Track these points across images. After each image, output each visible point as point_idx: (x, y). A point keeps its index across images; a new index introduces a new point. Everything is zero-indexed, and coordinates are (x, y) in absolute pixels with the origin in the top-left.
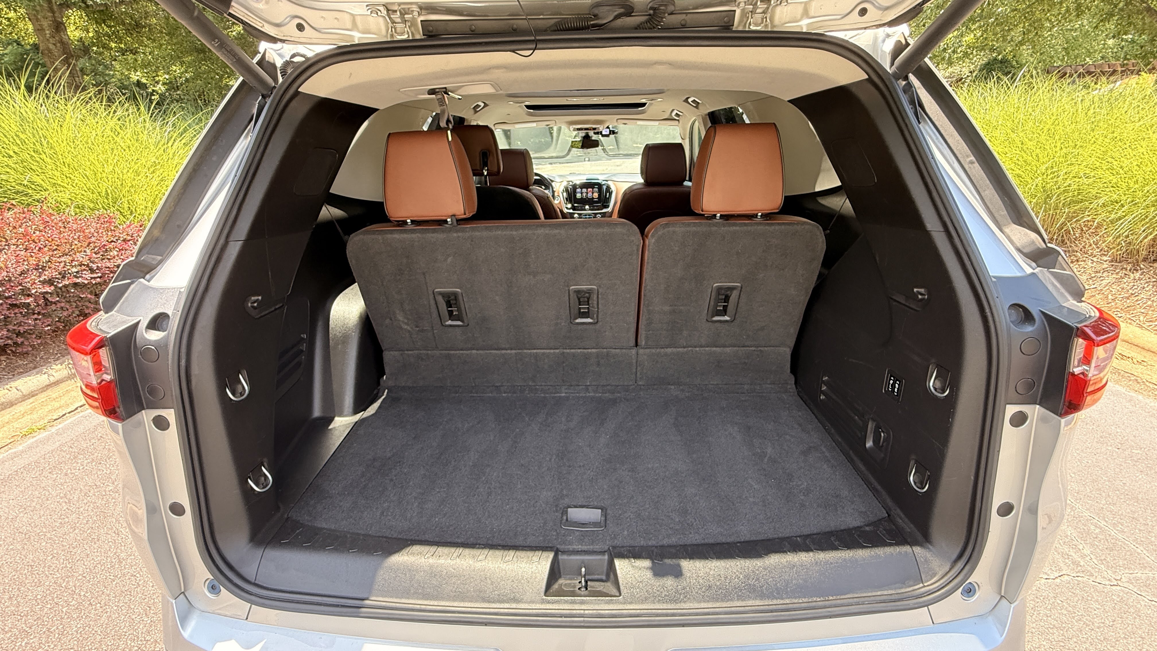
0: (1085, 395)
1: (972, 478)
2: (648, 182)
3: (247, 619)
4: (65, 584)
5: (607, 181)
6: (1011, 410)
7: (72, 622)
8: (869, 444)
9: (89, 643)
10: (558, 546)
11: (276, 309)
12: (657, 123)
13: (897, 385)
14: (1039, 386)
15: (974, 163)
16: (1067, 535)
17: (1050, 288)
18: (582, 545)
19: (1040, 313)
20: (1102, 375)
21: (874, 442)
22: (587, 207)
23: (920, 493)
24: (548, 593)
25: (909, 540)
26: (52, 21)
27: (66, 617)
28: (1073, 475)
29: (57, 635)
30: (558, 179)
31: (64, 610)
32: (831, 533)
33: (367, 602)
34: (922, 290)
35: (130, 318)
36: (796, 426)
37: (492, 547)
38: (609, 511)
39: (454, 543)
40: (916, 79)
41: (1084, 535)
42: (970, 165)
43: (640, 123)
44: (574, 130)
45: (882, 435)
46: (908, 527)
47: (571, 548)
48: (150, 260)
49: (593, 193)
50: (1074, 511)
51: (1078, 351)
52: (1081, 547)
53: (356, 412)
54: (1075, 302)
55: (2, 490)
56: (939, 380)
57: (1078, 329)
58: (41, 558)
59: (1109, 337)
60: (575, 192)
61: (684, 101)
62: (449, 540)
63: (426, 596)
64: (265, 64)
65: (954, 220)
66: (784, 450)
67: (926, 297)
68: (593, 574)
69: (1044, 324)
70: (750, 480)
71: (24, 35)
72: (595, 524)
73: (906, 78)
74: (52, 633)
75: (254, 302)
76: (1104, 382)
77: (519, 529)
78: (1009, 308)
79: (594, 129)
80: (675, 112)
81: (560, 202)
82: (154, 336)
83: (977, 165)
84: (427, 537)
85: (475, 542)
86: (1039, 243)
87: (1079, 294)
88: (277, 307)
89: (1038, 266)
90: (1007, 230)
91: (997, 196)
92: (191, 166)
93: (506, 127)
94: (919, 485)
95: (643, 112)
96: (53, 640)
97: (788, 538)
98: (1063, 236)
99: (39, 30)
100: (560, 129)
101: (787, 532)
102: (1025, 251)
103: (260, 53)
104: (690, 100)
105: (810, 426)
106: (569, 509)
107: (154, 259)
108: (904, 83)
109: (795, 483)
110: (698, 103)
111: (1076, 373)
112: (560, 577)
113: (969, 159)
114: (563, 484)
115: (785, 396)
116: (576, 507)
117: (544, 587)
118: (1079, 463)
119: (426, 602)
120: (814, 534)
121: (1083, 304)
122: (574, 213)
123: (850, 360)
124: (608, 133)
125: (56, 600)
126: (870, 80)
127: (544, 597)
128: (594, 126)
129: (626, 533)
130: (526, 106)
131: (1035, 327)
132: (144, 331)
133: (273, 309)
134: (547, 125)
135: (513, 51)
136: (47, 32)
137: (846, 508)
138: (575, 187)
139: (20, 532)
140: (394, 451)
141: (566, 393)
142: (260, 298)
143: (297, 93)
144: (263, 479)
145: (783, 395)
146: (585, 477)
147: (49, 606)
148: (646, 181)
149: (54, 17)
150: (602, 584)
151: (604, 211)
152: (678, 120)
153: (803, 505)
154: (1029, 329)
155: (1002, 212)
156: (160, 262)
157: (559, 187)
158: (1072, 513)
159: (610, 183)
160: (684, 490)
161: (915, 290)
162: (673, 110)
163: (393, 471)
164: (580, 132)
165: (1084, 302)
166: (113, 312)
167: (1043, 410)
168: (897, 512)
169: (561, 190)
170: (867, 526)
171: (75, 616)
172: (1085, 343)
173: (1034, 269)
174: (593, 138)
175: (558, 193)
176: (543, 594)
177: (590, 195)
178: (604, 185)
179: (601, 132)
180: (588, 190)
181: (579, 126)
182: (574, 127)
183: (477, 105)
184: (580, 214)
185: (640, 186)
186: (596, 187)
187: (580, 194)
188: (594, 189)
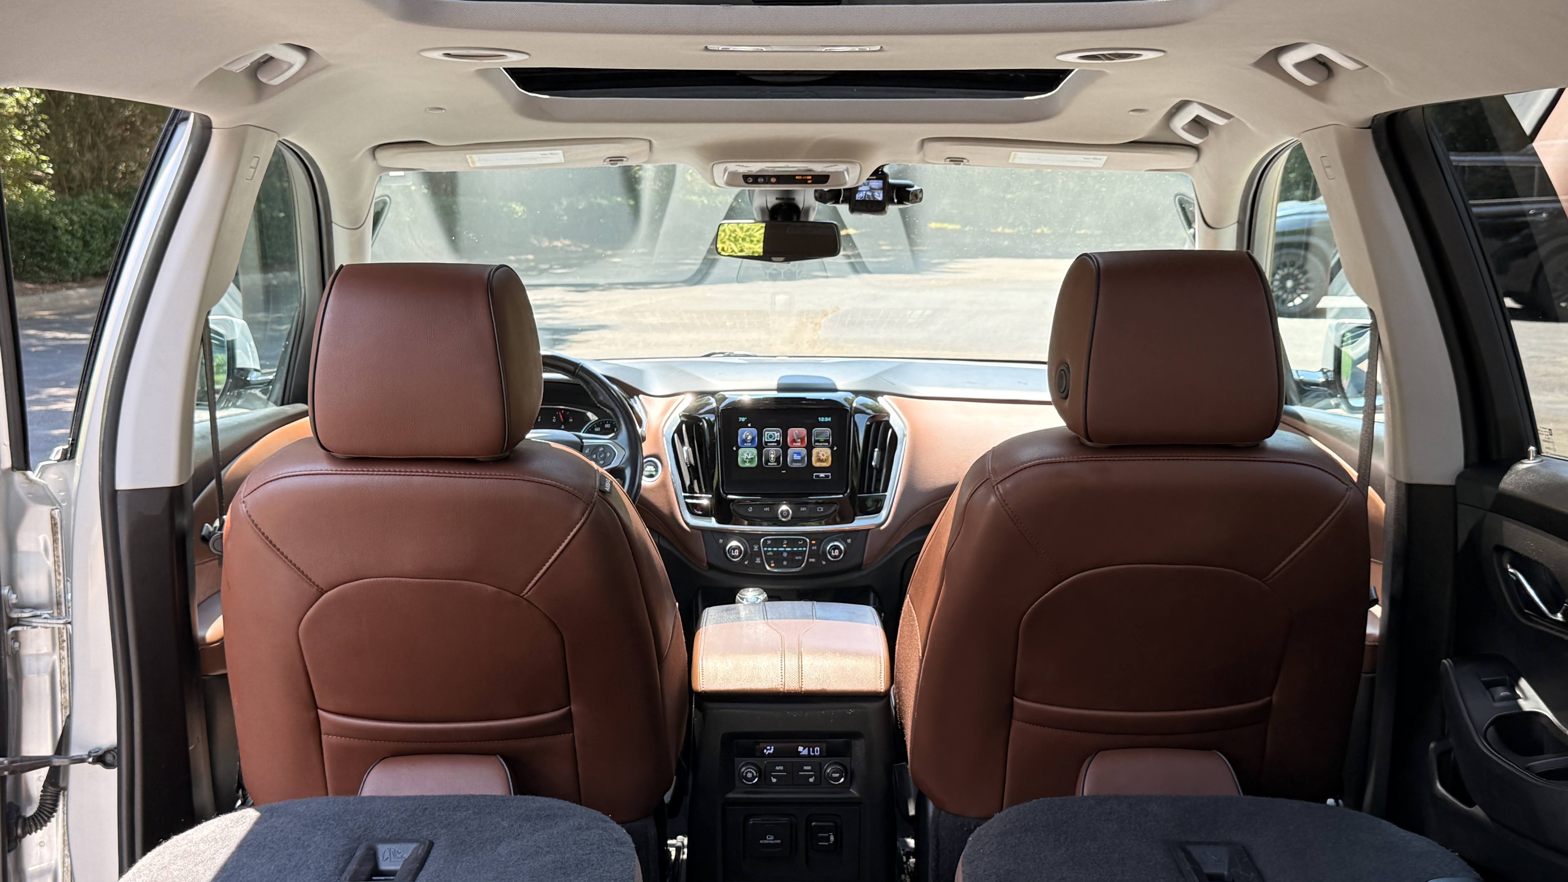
5: (874, 394)
12: (1098, 159)
22: (784, 507)
30: (655, 384)
43: (1022, 156)
44: (731, 179)
49: (810, 448)
60: (731, 444)
61: (1259, 64)
79: (823, 178)
80: (1194, 111)
81: (663, 485)
93: (442, 165)
95: (1044, 114)
100: (668, 176)
122: (728, 535)
124: (878, 197)
128: (819, 168)
130: (514, 73)
134: (614, 160)
138: (728, 418)
151: (861, 522)
152: (1196, 148)
157: (660, 420)
159: (884, 402)
162: (1183, 104)
164: (757, 189)
169: (670, 433)
174: (815, 218)
175: (658, 443)
177: (796, 453)
178: (858, 411)
179: (853, 191)
180: (790, 431)
181: (754, 167)
182: (733, 167)
183: (268, 61)
184: (750, 539)
185: (1048, 451)
186: (822, 419)
187: (755, 451)
188: (816, 430)
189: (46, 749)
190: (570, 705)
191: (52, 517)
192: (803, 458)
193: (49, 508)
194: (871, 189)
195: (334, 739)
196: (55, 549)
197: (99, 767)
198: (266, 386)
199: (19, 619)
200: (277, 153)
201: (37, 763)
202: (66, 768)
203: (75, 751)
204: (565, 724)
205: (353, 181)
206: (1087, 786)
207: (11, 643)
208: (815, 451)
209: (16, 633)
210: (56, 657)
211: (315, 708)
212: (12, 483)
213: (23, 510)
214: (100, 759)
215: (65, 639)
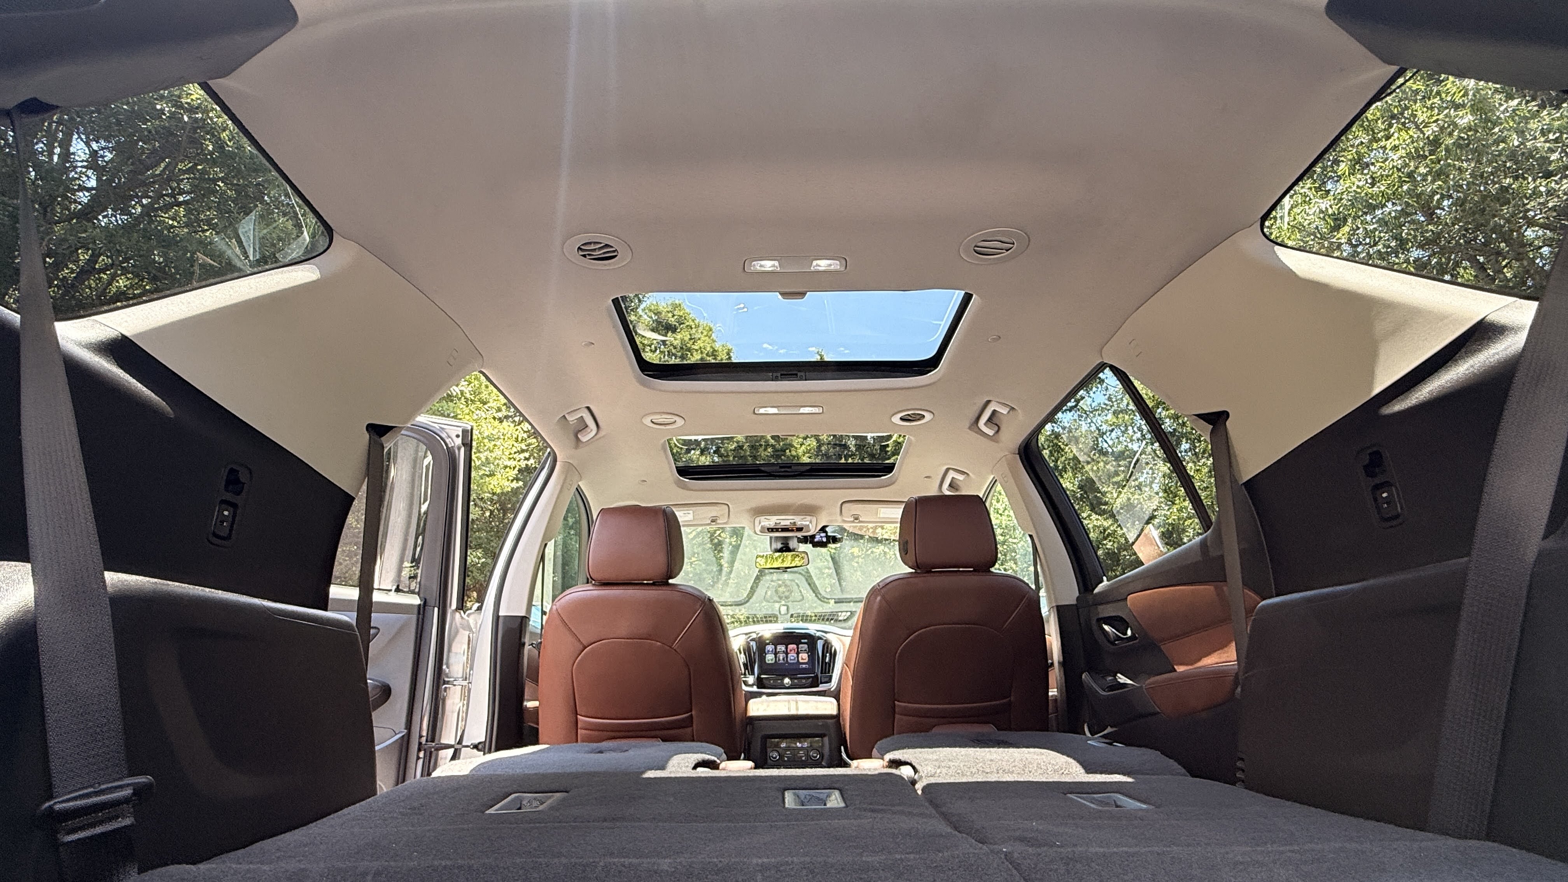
2: (918, 572)
5: (826, 632)
22: (787, 681)
43: (882, 511)
44: (762, 529)
49: (798, 653)
60: (762, 653)
61: (971, 426)
79: (800, 529)
80: (951, 475)
124: (824, 536)
128: (799, 521)
134: (713, 519)
138: (761, 644)
148: (911, 565)
151: (821, 687)
159: (831, 637)
162: (947, 471)
177: (792, 657)
178: (820, 638)
179: (813, 537)
180: (789, 646)
181: (773, 522)
182: (763, 521)
186: (803, 641)
187: (773, 656)
188: (800, 646)
189: (452, 741)
190: (691, 711)
191: (469, 637)
192: (795, 659)
193: (468, 632)
194: (821, 537)
195: (584, 732)
196: (468, 652)
197: (475, 750)
199: (448, 681)
200: (576, 495)
201: (448, 746)
202: (460, 749)
203: (464, 743)
204: (689, 721)
207: (443, 692)
208: (800, 655)
209: (446, 688)
210: (461, 704)
211: (577, 714)
212: (455, 618)
213: (457, 632)
214: (476, 747)
215: (467, 695)
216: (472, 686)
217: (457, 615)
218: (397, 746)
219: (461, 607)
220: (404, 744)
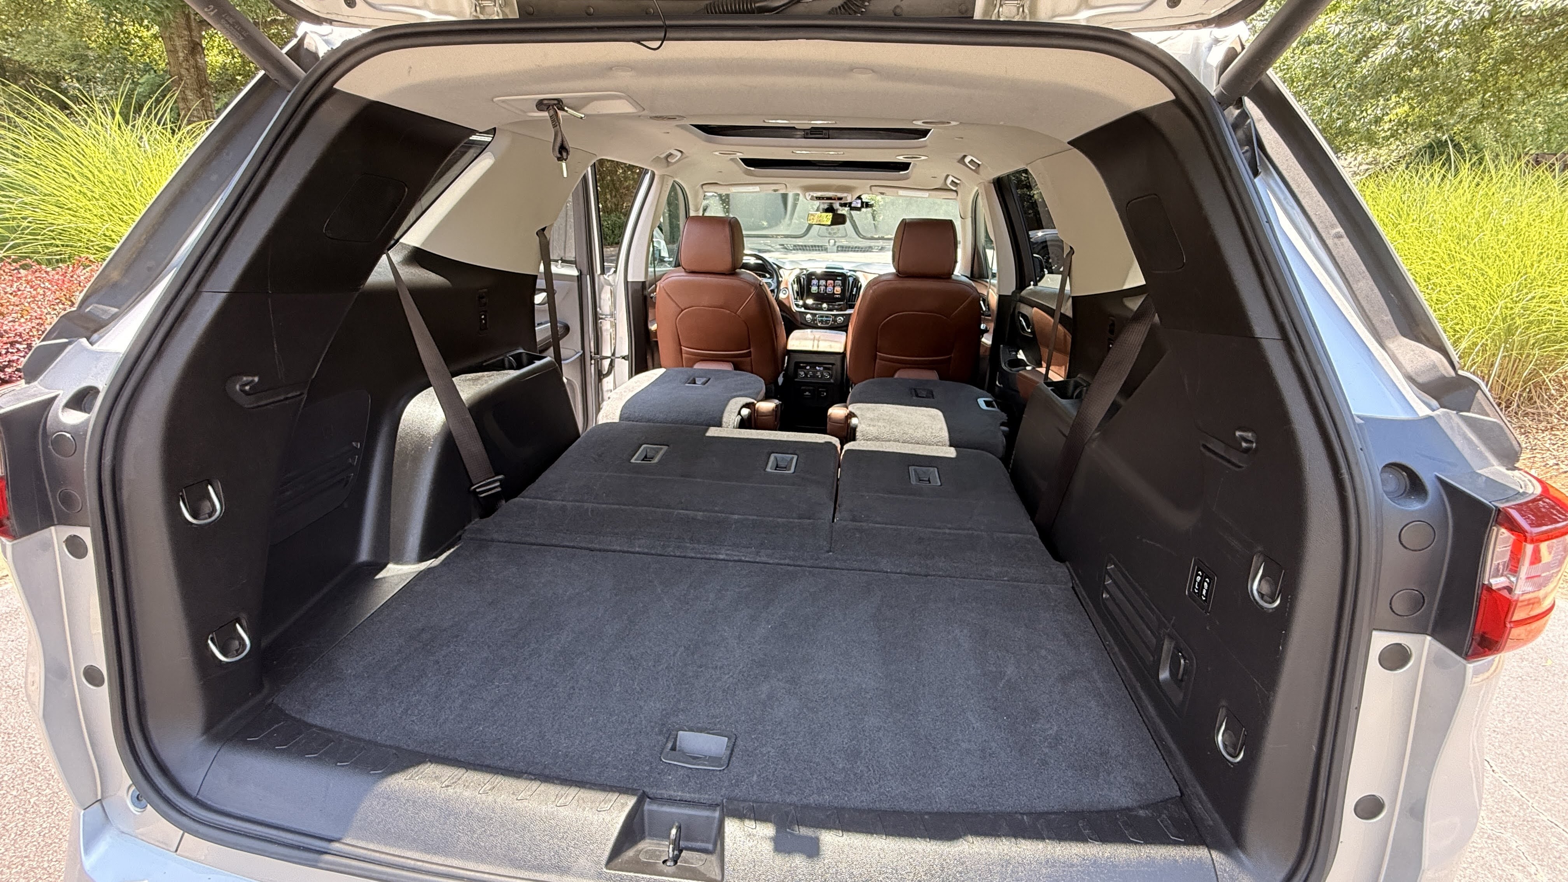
0: (1508, 625)
1: (1314, 748)
2: (901, 274)
3: (176, 851)
4: (43, 764)
5: (855, 271)
6: (1381, 641)
7: (37, 819)
8: (1164, 675)
9: (50, 852)
10: (647, 790)
11: (287, 399)
12: (926, 194)
13: (1206, 584)
14: (1431, 604)
15: (1341, 237)
16: (1511, 849)
17: (1459, 442)
18: (683, 791)
19: (1438, 484)
20: (1541, 593)
21: (1171, 671)
22: (825, 305)
23: (1232, 763)
24: (613, 864)
25: (1208, 840)
26: (188, 41)
27: (32, 810)
28: (1526, 753)
29: (13, 835)
30: (788, 266)
31: (32, 801)
32: (1079, 814)
33: (336, 846)
34: (1249, 435)
35: (47, 391)
36: (1061, 637)
37: (546, 778)
38: (740, 742)
39: (496, 768)
40: (1256, 108)
41: (1539, 851)
42: (1336, 240)
43: (901, 192)
44: (812, 198)
45: (1182, 661)
46: (1210, 817)
47: (666, 793)
48: (99, 313)
49: (834, 287)
50: (1524, 810)
51: (1498, 549)
52: (1533, 870)
53: (422, 559)
54: (1503, 469)
55: (4, 626)
56: (1268, 581)
57: (1499, 511)
58: (24, 725)
59: (1556, 529)
60: (810, 284)
61: (959, 162)
62: (487, 762)
63: (428, 849)
64: (303, 53)
65: (1297, 321)
66: (1033, 671)
67: (1254, 445)
68: (695, 840)
69: (1443, 500)
70: (969, 714)
71: (158, 58)
72: (713, 760)
73: (1240, 104)
74: (7, 831)
75: (246, 385)
76: (1546, 605)
77: (597, 756)
78: (1382, 472)
79: (840, 199)
80: (950, 179)
81: (788, 297)
82: (73, 418)
83: (1346, 240)
84: (458, 753)
85: (524, 769)
86: (1445, 369)
87: (1510, 457)
88: (290, 395)
89: (1442, 406)
90: (1391, 345)
91: (1376, 290)
92: (176, 186)
93: (723, 191)
94: (1231, 750)
95: (906, 178)
96: (7, 841)
97: (1009, 814)
98: (1530, 390)
99: (172, 52)
100: (796, 196)
101: (1007, 804)
102: (1421, 380)
103: (296, 36)
104: (967, 160)
105: (1082, 638)
106: (681, 733)
107: (105, 312)
108: (1237, 112)
109: (1039, 726)
110: (979, 165)
111: (1494, 588)
112: (642, 838)
113: (1334, 231)
114: (683, 693)
115: (1051, 589)
116: (691, 730)
117: (607, 854)
118: (1537, 735)
119: (427, 857)
120: (1051, 813)
121: (1516, 472)
122: (807, 313)
123: (1144, 540)
124: (859, 205)
125: (25, 785)
126: (1177, 102)
127: (605, 870)
128: (839, 195)
129: (755, 778)
130: (743, 160)
131: (1426, 504)
132: (60, 410)
133: (282, 397)
134: (779, 190)
135: (638, 41)
136: (181, 54)
137: (1112, 776)
138: (810, 276)
139: (8, 686)
140: (456, 619)
141: (727, 555)
142: (256, 379)
143: (331, 92)
144: (237, 643)
145: (1049, 587)
146: (718, 684)
147: (14, 793)
148: (898, 271)
149: (191, 36)
150: (704, 856)
151: (848, 311)
152: (956, 191)
153: (1044, 763)
154: (1415, 506)
155: (1385, 318)
156: (115, 317)
157: (788, 277)
158: (1521, 814)
159: (858, 274)
160: (863, 719)
161: (1238, 433)
162: (948, 176)
163: (445, 648)
164: (822, 202)
165: (1520, 469)
166: (36, 383)
167: (1438, 646)
168: (1196, 789)
169: (791, 281)
170: (1140, 807)
171: (43, 811)
172: (1513, 537)
173: (1433, 410)
174: (839, 212)
175: (787, 284)
176: (604, 862)
177: (829, 289)
178: (850, 276)
179: (850, 203)
180: (828, 282)
181: (819, 194)
182: (812, 194)
183: (671, 154)
184: (814, 315)
185: (890, 277)
186: (839, 278)
187: (817, 287)
188: (836, 282)
189: (609, 354)
190: (751, 349)
191: (611, 289)
192: (832, 291)
193: (610, 287)
194: (857, 203)
195: (686, 355)
196: (612, 298)
197: (623, 360)
198: (670, 263)
200: (673, 185)
201: (607, 358)
202: (615, 361)
203: (617, 355)
204: (749, 354)
205: (696, 196)
206: (896, 376)
208: (836, 288)
210: (612, 330)
211: (680, 345)
212: (599, 279)
213: (603, 287)
214: (624, 358)
215: (614, 326)
216: (617, 322)
217: (601, 277)
218: (578, 360)
219: (603, 272)
220: (582, 358)
